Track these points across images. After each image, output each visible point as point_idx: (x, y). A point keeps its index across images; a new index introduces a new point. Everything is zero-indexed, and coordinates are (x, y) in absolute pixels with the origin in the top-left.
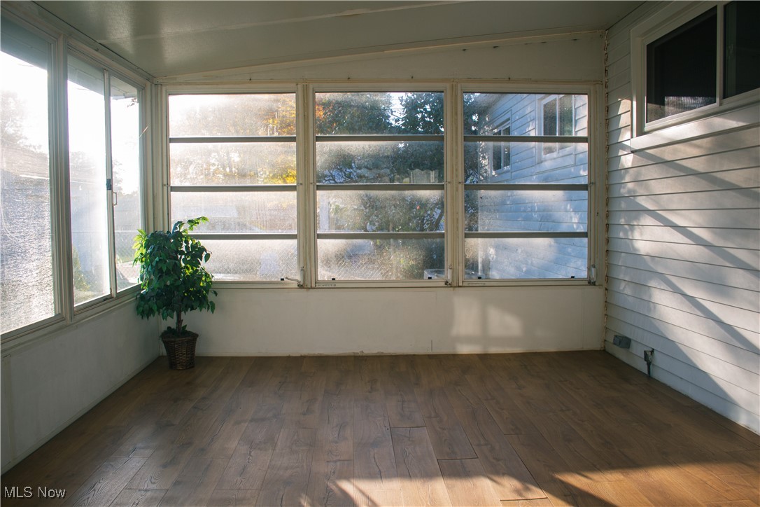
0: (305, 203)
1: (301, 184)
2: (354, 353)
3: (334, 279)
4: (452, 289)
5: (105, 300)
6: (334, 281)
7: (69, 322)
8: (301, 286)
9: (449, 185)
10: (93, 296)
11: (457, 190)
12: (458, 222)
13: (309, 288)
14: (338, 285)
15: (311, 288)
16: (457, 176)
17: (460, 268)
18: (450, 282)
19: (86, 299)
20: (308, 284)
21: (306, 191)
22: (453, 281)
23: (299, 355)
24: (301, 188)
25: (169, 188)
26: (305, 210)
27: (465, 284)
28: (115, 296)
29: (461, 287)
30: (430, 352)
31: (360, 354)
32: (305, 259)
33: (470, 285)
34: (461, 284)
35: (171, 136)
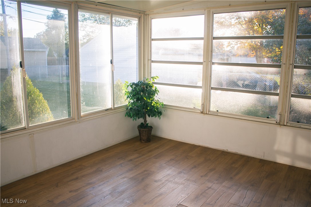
0: (206, 71)
1: (205, 62)
2: (223, 149)
3: (217, 111)
4: (279, 126)
5: (106, 110)
6: (217, 112)
7: (77, 120)
8: (202, 113)
9: (284, 65)
10: (100, 109)
11: (289, 68)
12: (287, 88)
13: (205, 114)
14: (219, 114)
15: (207, 114)
16: (290, 60)
17: (286, 114)
18: (278, 122)
19: (95, 110)
20: (205, 111)
21: (207, 65)
22: (280, 121)
23: (198, 145)
24: (204, 63)
25: (151, 61)
26: (206, 75)
27: (288, 124)
28: (113, 109)
29: (285, 125)
30: (262, 158)
31: (226, 151)
32: (205, 99)
33: (291, 125)
34: (285, 124)
35: (153, 38)
